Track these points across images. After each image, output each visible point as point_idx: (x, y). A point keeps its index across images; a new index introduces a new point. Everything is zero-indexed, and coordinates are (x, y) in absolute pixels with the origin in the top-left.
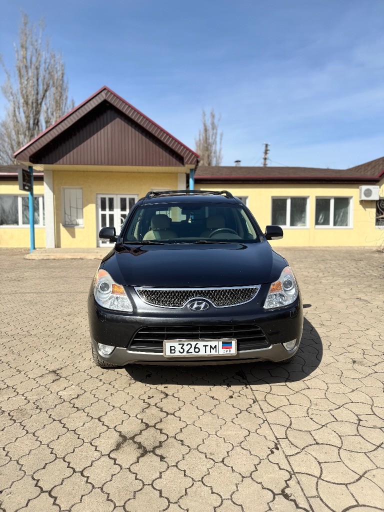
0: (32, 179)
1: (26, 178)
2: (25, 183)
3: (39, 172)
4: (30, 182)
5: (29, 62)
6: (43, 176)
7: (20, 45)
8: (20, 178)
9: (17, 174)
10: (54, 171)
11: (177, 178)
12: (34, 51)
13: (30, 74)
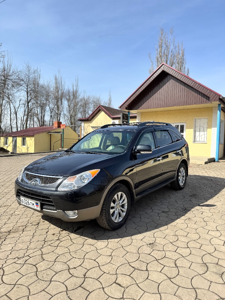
0: (129, 118)
1: (125, 117)
2: (124, 120)
3: (135, 114)
4: (127, 119)
5: (163, 53)
6: (136, 116)
7: (158, 46)
8: (121, 118)
9: (120, 116)
10: (142, 113)
11: (212, 111)
12: (166, 47)
13: (163, 59)
